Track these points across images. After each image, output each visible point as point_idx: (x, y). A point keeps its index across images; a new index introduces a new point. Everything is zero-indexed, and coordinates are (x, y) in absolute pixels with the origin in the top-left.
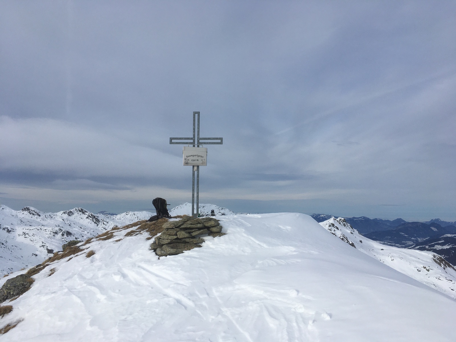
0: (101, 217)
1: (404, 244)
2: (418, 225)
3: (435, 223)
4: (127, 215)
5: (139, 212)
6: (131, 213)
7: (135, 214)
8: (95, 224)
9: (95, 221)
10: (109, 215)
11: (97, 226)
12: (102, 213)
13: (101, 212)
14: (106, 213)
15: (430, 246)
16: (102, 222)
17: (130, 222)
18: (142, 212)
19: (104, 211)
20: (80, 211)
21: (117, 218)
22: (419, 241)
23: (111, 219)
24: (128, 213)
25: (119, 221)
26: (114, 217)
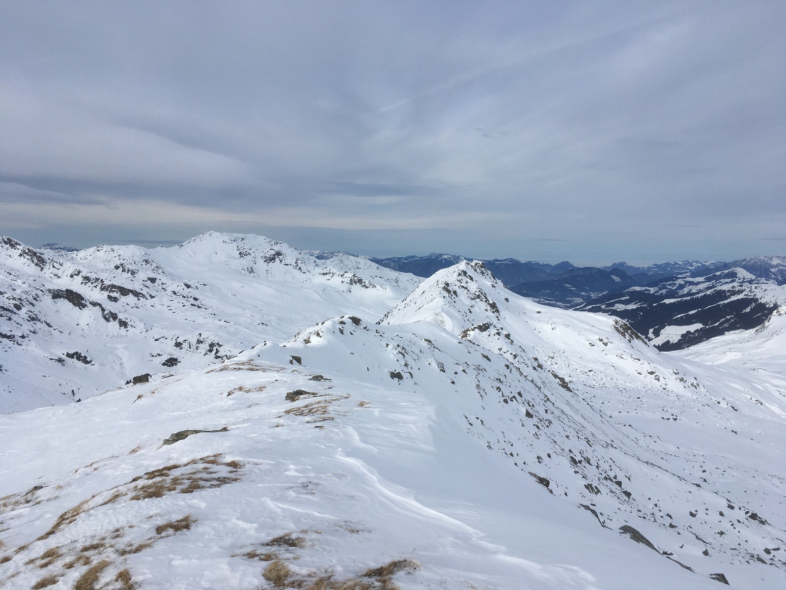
0: (49, 254)
1: (568, 302)
2: (593, 272)
3: (618, 269)
4: (98, 250)
5: (122, 246)
6: (106, 248)
7: (113, 251)
8: (37, 267)
9: (36, 261)
10: (64, 252)
11: (42, 271)
12: (51, 246)
13: (48, 245)
14: (57, 247)
15: (608, 305)
16: (51, 264)
17: (105, 263)
18: (127, 246)
19: (53, 243)
20: (6, 243)
21: (78, 257)
22: (591, 297)
23: (69, 259)
24: (101, 248)
25: (84, 261)
26: (74, 256)
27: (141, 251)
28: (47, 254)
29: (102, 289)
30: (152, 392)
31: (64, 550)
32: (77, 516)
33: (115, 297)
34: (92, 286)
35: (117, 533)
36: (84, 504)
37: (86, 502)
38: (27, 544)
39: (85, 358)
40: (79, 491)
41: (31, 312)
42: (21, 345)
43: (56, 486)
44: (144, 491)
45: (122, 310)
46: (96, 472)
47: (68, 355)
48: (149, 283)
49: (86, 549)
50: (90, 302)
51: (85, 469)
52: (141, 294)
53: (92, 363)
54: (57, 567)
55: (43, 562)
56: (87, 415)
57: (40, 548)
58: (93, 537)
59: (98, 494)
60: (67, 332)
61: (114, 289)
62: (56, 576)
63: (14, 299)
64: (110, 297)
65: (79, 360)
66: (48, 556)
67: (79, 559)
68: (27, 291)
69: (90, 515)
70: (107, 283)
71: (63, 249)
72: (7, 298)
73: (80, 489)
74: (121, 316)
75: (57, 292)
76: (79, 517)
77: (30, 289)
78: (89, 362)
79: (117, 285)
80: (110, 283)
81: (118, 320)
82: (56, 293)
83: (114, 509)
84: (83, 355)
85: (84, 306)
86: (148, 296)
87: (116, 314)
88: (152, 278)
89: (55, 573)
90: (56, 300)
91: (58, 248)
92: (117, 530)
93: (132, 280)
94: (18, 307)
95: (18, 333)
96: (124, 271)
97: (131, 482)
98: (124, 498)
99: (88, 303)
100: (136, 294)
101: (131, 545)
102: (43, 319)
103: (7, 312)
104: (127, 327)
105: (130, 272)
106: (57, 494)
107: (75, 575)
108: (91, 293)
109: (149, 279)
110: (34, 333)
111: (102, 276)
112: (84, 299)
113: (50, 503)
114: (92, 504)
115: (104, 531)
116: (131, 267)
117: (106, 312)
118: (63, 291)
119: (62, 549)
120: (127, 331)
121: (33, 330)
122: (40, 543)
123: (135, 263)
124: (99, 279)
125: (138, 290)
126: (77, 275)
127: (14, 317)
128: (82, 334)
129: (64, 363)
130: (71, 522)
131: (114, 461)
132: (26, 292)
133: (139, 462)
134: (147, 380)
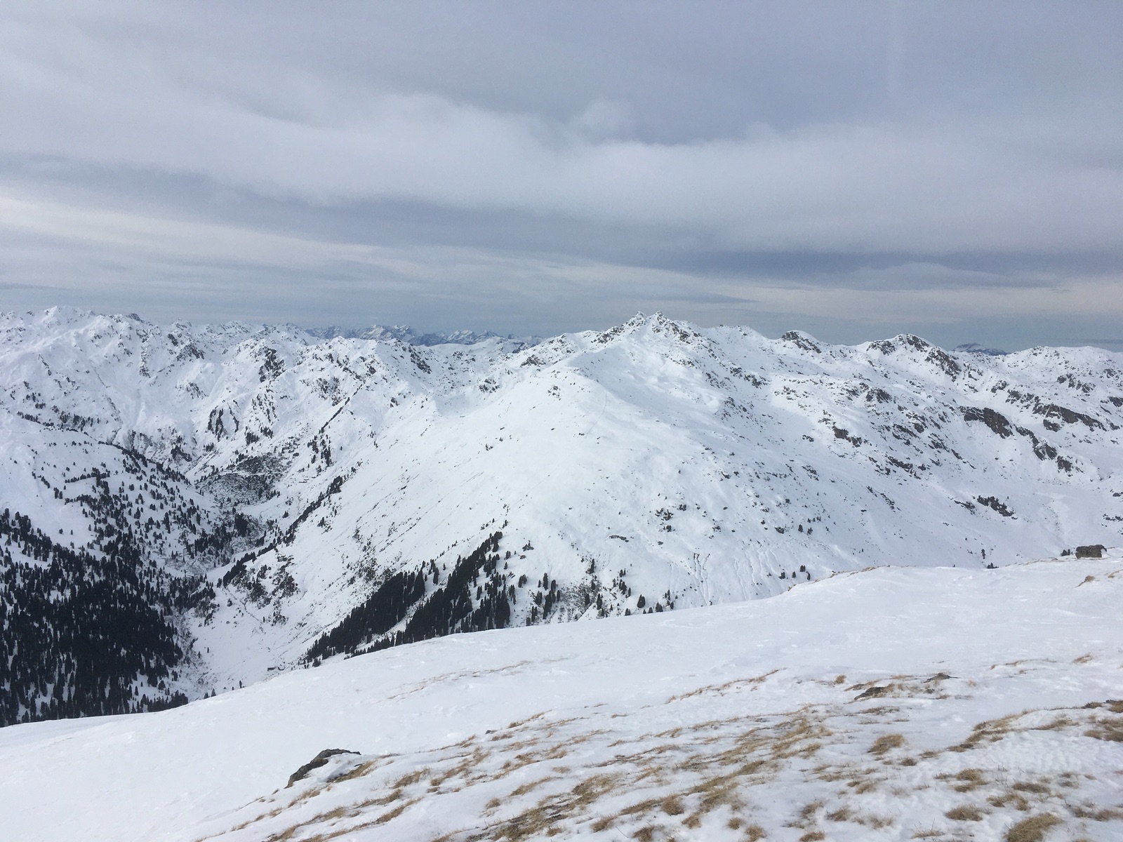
0: (965, 358)
4: (1035, 354)
5: (1072, 348)
6: (1046, 350)
7: (1058, 355)
8: (949, 376)
9: (947, 368)
10: (985, 355)
11: (953, 381)
12: (969, 348)
13: (964, 346)
14: (976, 349)
16: (967, 372)
17: (1044, 373)
18: (1080, 348)
19: (971, 343)
20: (911, 343)
21: (1005, 363)
23: (991, 366)
24: (1039, 351)
25: (1012, 370)
26: (999, 361)
27: (1102, 355)
28: (963, 358)
29: (1037, 411)
30: (1109, 574)
31: (987, 777)
32: (1004, 735)
33: (1055, 424)
34: (1021, 405)
35: (1067, 779)
36: (1011, 719)
37: (1015, 717)
38: (936, 750)
39: (1004, 507)
40: (1000, 697)
41: (936, 436)
42: (920, 479)
43: (967, 680)
44: (1107, 728)
45: (1065, 443)
46: (1022, 676)
47: (980, 500)
48: (1111, 405)
49: (1019, 787)
50: (1017, 428)
51: (1005, 667)
52: (1096, 421)
53: (1013, 516)
54: (978, 798)
55: (960, 783)
56: (1007, 589)
57: (954, 763)
58: (1031, 773)
59: (1032, 711)
60: (980, 468)
61: (1054, 412)
62: (978, 810)
63: (915, 417)
64: (1046, 424)
65: (996, 509)
66: (967, 778)
67: (1011, 798)
68: (933, 407)
69: (1023, 739)
70: (1044, 402)
71: (985, 352)
72: (907, 415)
73: (1002, 695)
74: (1062, 453)
75: (972, 411)
76: (1007, 737)
77: (937, 405)
78: (1009, 514)
79: (1060, 405)
80: (1049, 403)
81: (1056, 457)
82: (970, 412)
83: (1061, 742)
84: (1001, 503)
85: (1008, 433)
86: (1108, 427)
87: (1054, 449)
88: (1117, 398)
89: (977, 806)
90: (968, 422)
91: (978, 351)
92: (1068, 775)
93: (1083, 400)
94: (920, 429)
95: (916, 463)
96: (1071, 385)
97: (1084, 708)
98: (1075, 729)
99: (1014, 430)
100: (1089, 421)
101: (1090, 806)
102: (950, 447)
103: (905, 434)
104: (1070, 470)
105: (1081, 388)
106: (969, 691)
107: (1008, 818)
108: (1021, 416)
109: (1112, 399)
110: (937, 464)
111: (1038, 392)
112: (1008, 424)
113: (959, 701)
114: (1023, 722)
115: (1047, 769)
116: (1083, 381)
117: (1039, 445)
118: (980, 411)
119: (986, 774)
120: (1070, 476)
121: (936, 460)
122: (954, 756)
123: (1090, 374)
124: (1033, 396)
125: (1093, 416)
126: (1002, 389)
127: (914, 441)
128: (1001, 472)
129: (974, 510)
130: (994, 740)
131: (1049, 667)
132: (931, 409)
133: (1092, 680)
134: (1100, 555)
